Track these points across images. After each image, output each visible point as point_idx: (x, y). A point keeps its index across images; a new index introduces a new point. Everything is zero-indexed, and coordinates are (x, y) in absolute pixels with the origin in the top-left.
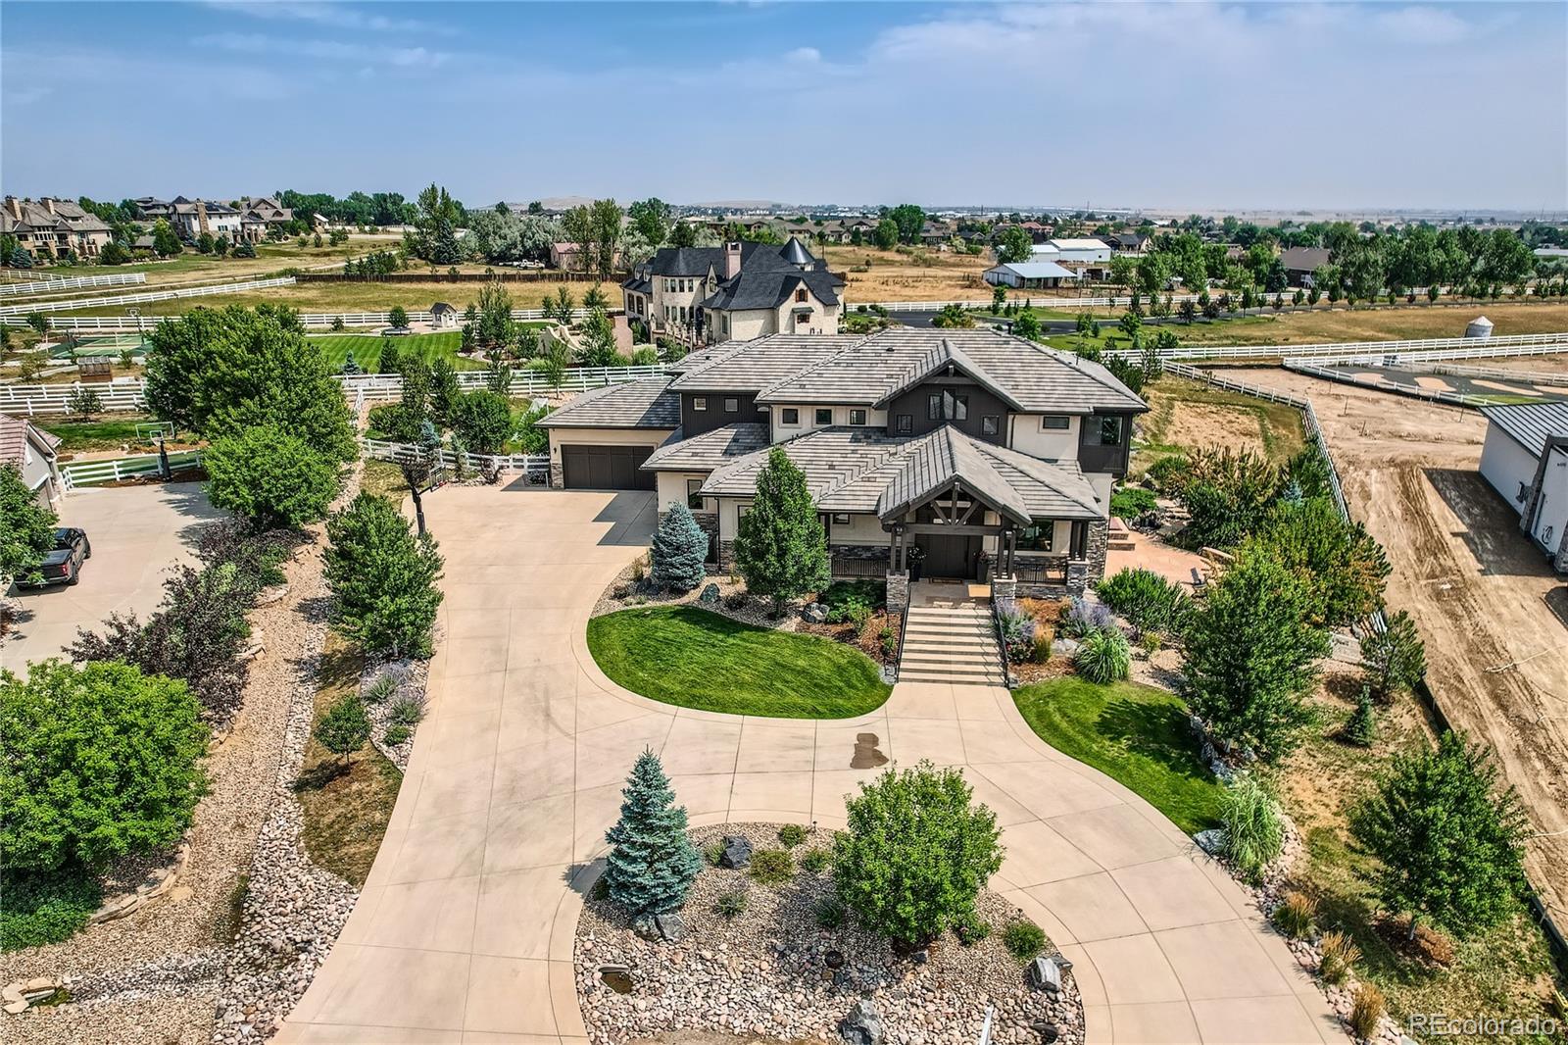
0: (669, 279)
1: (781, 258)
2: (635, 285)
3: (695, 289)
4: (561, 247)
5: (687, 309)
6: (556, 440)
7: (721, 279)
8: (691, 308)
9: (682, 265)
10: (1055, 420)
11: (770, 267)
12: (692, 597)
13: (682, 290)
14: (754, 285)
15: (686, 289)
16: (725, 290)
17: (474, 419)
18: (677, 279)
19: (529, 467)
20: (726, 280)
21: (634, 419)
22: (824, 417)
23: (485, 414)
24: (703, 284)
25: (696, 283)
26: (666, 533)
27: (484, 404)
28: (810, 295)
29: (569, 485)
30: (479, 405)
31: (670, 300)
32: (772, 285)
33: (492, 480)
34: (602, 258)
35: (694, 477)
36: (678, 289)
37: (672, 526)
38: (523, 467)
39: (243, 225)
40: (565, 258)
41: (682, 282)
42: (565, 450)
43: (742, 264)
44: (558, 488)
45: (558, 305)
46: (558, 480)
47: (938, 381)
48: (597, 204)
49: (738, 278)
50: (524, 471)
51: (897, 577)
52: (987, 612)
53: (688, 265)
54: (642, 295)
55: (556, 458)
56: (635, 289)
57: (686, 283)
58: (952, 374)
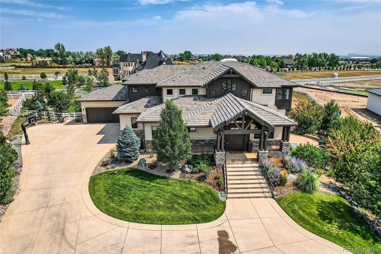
0: (125, 63)
1: (158, 56)
2: (115, 66)
3: (133, 66)
4: (96, 60)
5: (131, 71)
6: (84, 106)
7: (140, 62)
8: (132, 71)
9: (129, 58)
10: (267, 90)
11: (155, 58)
12: (134, 164)
13: (129, 66)
14: (151, 63)
15: (130, 66)
16: (142, 65)
17: (56, 101)
18: (128, 63)
19: (76, 117)
20: (142, 62)
21: (111, 98)
22: (182, 92)
23: (60, 99)
24: (135, 64)
25: (133, 64)
26: (122, 138)
27: (60, 95)
29: (89, 122)
30: (58, 96)
31: (126, 68)
32: (156, 63)
33: (62, 121)
34: (107, 62)
35: (134, 116)
36: (128, 65)
37: (125, 135)
38: (73, 117)
39: (3, 55)
40: (97, 62)
41: (129, 64)
43: (147, 58)
44: (85, 123)
45: (93, 72)
46: (85, 120)
47: (226, 76)
48: (105, 48)
49: (146, 62)
50: (74, 118)
51: (220, 152)
52: (257, 165)
53: (131, 59)
54: (118, 68)
55: (84, 113)
56: (116, 67)
57: (130, 64)
58: (231, 74)
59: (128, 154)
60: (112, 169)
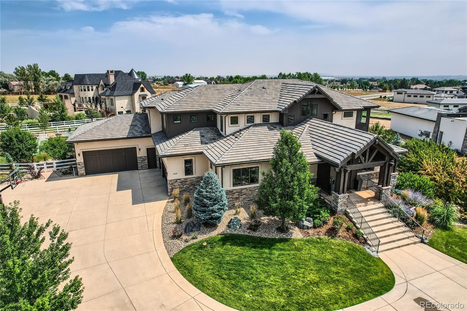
0: (82, 86)
1: (130, 77)
2: (62, 91)
3: (94, 90)
4: (14, 83)
5: (91, 98)
6: (79, 149)
7: (106, 85)
8: (93, 98)
9: (87, 80)
10: (347, 113)
11: (126, 80)
12: (222, 228)
13: (89, 90)
14: (122, 86)
15: (90, 90)
16: (110, 88)
17: (15, 144)
18: (86, 86)
19: (57, 166)
20: (108, 85)
21: (125, 134)
22: (251, 120)
23: (22, 141)
24: (97, 88)
25: (94, 88)
26: (207, 191)
27: (19, 136)
28: (145, 89)
29: (88, 173)
30: (17, 137)
31: (83, 94)
32: (129, 86)
33: (37, 176)
34: (35, 86)
35: (188, 158)
36: (87, 90)
37: (210, 187)
38: (52, 167)
40: (16, 87)
41: (88, 87)
42: (85, 154)
43: (115, 79)
44: (82, 176)
45: (26, 100)
46: (82, 171)
47: (310, 97)
48: (29, 66)
49: (115, 85)
50: (55, 169)
51: (342, 195)
52: (381, 205)
53: (90, 80)
54: (67, 95)
55: (80, 159)
56: (63, 92)
57: (90, 88)
58: (316, 93)
59: (217, 214)
60: (195, 241)
